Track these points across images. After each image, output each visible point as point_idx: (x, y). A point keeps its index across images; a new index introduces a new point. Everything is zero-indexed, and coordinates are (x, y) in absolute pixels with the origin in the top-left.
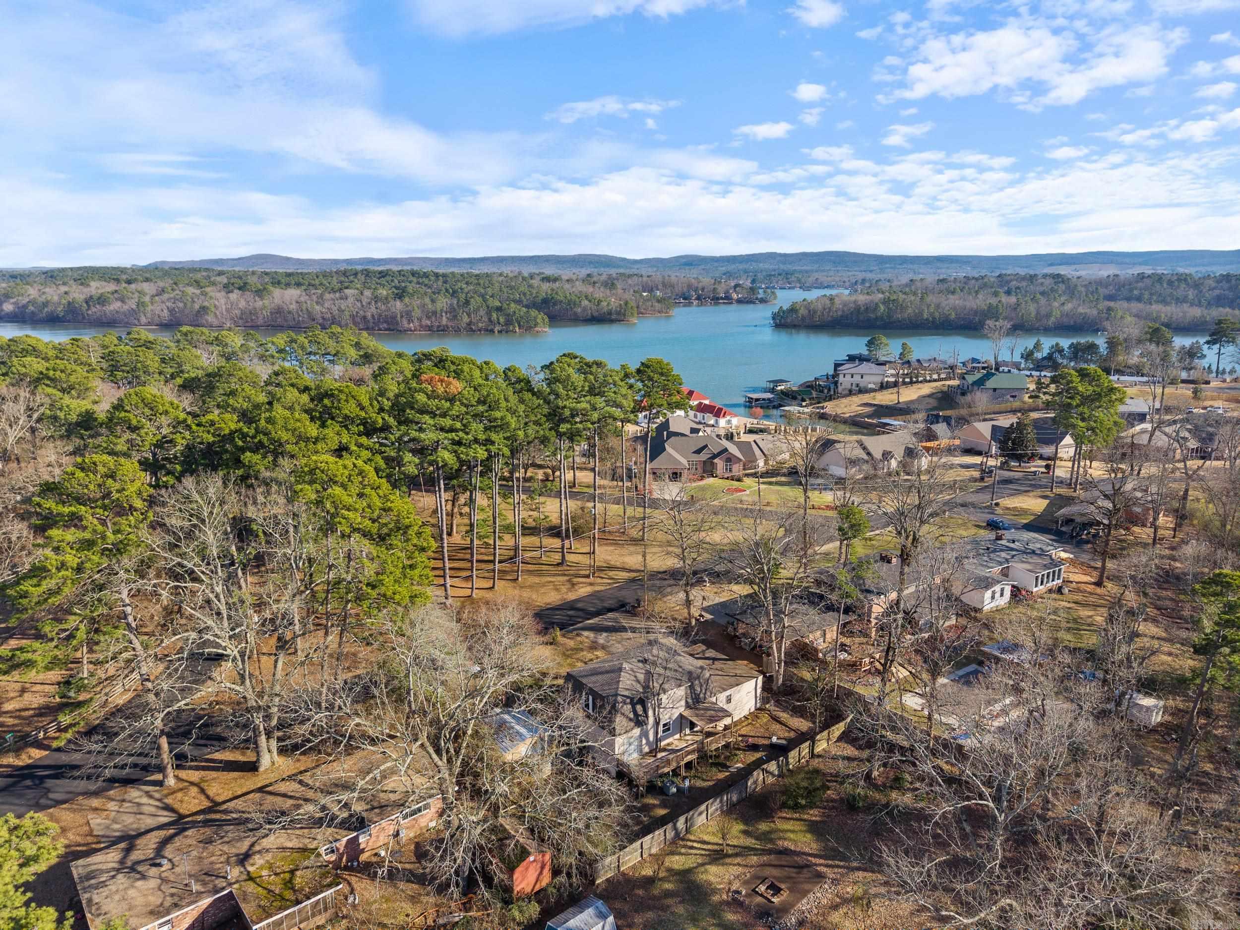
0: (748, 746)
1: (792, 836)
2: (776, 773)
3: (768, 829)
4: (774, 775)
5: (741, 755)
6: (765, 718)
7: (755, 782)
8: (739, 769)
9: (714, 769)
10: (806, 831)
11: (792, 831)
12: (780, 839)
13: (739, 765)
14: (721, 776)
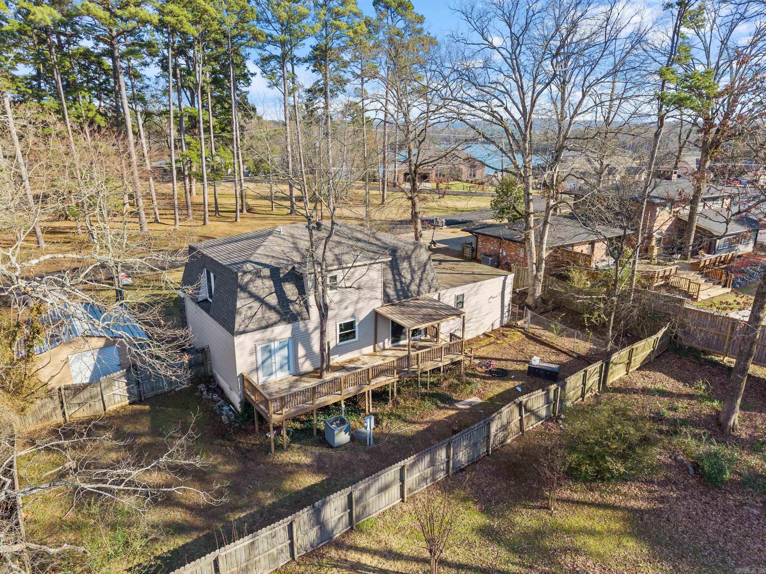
0: (490, 372)
1: (592, 543)
2: (543, 413)
3: (534, 524)
4: (539, 418)
5: (478, 384)
6: (517, 337)
7: (504, 428)
8: (474, 407)
9: (428, 404)
10: (621, 534)
11: (592, 533)
12: (565, 550)
13: (476, 399)
14: (440, 415)
